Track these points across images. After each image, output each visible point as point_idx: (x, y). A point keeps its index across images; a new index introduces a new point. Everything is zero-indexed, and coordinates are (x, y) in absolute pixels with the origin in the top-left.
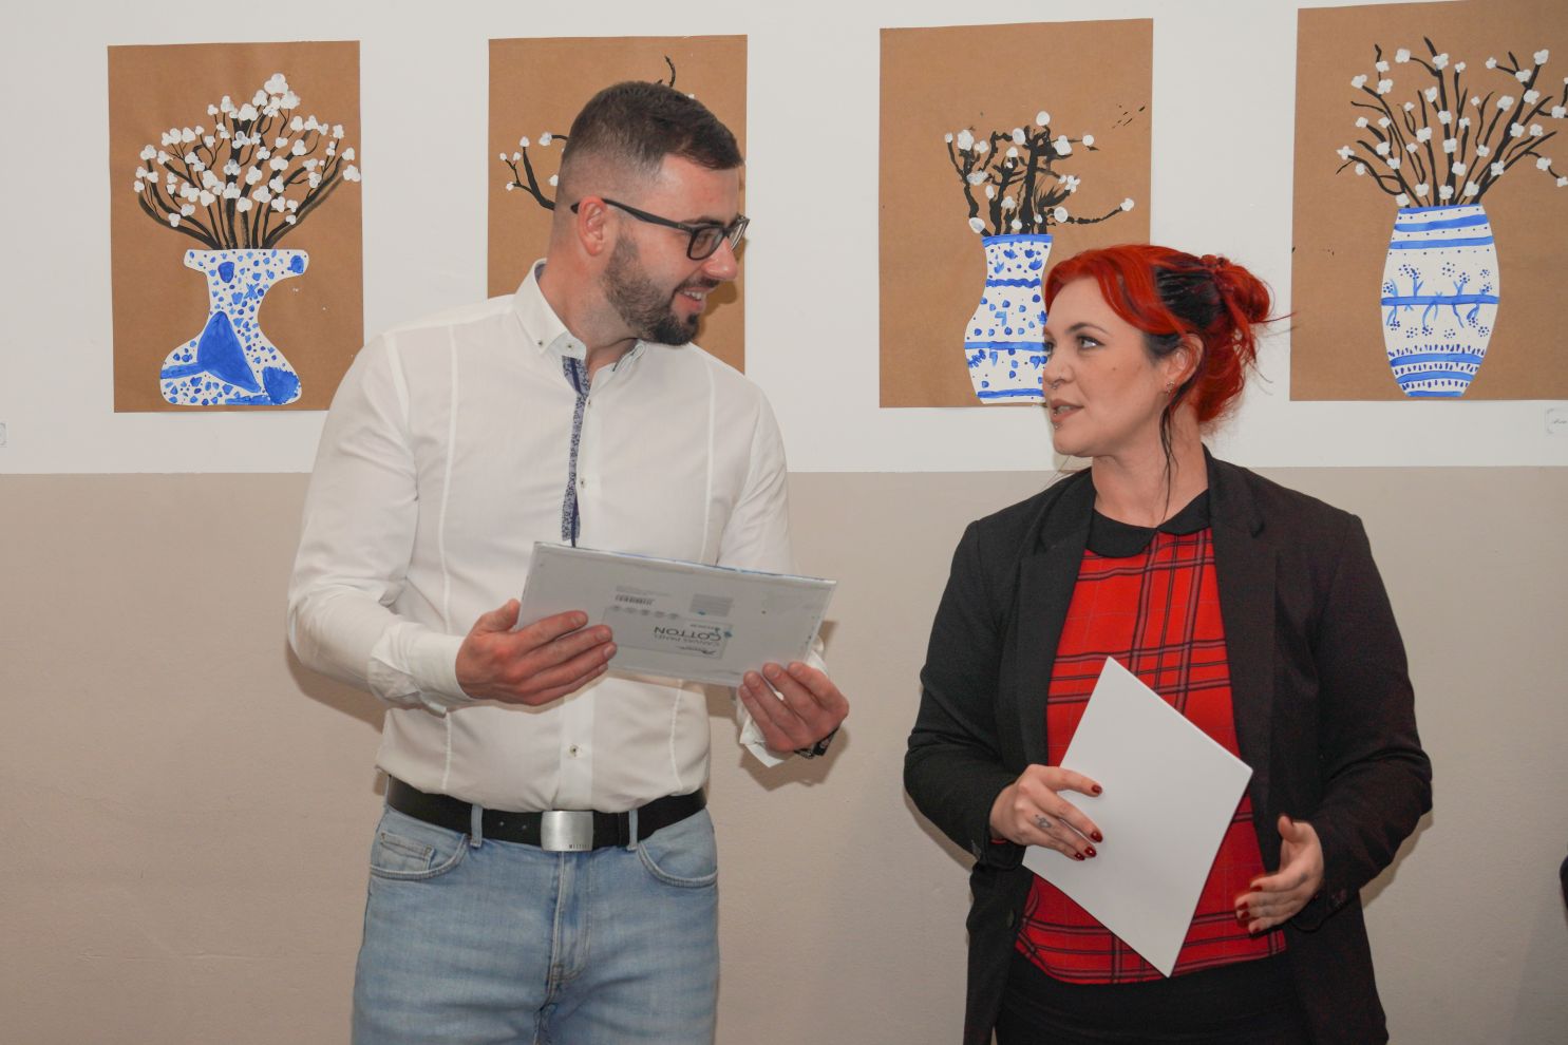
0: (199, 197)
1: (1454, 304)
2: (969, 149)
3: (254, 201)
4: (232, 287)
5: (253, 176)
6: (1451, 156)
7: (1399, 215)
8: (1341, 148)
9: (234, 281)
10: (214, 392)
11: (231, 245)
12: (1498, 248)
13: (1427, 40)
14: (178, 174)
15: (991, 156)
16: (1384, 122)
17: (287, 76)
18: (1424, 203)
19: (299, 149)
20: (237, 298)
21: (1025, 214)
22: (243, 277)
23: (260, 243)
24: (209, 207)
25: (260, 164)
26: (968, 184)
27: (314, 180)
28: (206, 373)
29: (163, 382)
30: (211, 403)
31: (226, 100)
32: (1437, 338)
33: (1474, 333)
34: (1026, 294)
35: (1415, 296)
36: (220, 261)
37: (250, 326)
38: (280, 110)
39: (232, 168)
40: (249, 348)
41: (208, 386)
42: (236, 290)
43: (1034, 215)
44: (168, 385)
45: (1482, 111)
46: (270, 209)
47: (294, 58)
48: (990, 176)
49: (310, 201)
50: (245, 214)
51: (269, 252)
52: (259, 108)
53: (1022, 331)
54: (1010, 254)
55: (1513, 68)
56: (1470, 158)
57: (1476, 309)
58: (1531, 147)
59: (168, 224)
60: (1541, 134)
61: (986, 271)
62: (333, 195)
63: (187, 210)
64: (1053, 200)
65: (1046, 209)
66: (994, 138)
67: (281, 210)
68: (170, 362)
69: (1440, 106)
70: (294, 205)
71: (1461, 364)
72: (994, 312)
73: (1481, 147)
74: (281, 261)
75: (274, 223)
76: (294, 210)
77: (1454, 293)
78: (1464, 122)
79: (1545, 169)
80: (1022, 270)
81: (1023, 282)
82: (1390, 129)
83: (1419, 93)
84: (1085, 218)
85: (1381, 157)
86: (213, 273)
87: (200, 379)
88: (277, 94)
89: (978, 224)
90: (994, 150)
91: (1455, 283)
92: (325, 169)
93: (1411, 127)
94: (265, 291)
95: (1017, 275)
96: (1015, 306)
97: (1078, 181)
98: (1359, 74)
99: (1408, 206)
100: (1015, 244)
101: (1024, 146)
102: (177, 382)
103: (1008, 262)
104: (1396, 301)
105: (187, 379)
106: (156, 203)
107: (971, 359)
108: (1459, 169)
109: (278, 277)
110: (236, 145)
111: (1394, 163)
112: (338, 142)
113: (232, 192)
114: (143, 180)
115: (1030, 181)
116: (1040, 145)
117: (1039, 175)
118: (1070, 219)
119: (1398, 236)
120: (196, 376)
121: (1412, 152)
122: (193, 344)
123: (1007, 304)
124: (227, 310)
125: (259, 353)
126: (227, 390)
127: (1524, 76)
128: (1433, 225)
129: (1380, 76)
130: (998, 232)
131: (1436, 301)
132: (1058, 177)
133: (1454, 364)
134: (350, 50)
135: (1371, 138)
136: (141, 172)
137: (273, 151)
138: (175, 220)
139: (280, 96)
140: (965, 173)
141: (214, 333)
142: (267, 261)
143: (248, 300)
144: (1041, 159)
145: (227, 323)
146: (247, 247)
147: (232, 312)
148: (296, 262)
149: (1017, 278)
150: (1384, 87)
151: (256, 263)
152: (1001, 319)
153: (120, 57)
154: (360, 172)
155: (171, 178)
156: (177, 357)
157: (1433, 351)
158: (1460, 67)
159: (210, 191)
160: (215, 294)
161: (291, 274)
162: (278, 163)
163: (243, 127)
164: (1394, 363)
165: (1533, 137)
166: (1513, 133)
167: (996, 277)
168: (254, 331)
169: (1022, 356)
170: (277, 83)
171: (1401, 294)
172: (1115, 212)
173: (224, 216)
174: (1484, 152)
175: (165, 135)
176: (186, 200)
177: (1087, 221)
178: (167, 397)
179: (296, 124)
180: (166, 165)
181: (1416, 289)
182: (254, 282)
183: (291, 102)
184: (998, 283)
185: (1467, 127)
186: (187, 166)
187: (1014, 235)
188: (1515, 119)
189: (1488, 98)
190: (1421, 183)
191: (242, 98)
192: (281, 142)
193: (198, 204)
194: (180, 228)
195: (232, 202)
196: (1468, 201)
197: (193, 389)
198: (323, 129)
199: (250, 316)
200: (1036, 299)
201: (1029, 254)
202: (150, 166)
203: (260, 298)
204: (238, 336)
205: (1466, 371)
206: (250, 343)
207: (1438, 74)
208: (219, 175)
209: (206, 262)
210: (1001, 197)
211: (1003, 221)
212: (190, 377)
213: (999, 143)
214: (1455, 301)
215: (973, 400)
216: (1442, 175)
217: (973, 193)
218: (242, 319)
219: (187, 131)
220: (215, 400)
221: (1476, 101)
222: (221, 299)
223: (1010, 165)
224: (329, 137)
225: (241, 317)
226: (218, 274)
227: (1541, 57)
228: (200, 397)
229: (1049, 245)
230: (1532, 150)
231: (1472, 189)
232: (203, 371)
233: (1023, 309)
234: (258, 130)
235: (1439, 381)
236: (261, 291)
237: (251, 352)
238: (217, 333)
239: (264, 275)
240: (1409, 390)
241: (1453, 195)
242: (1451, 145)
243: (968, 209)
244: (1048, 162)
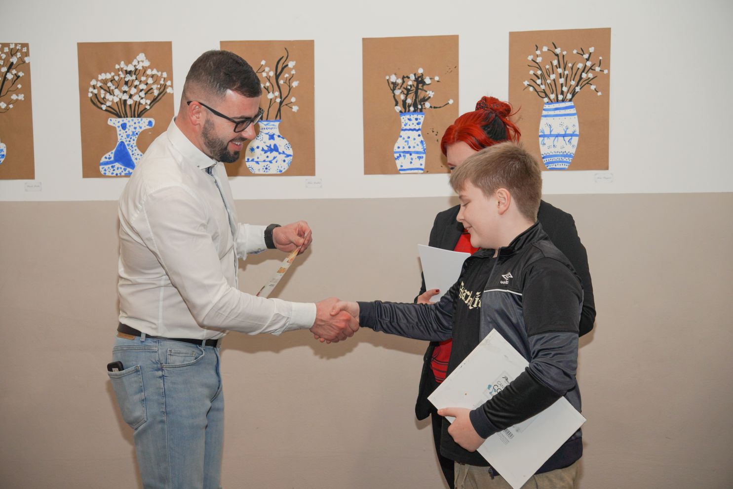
0: (113, 99)
1: (564, 137)
2: (394, 81)
3: (134, 101)
4: (126, 132)
5: (133, 91)
6: (562, 84)
7: (545, 105)
8: (524, 81)
9: (127, 130)
10: (120, 171)
11: (125, 116)
12: (579, 117)
13: (553, 43)
14: (105, 90)
15: (403, 84)
16: (539, 72)
17: (145, 54)
18: (553, 101)
19: (150, 81)
20: (128, 136)
21: (415, 105)
22: (130, 128)
23: (136, 116)
24: (117, 103)
25: (136, 87)
26: (394, 94)
27: (156, 93)
28: (117, 163)
29: (101, 167)
30: (119, 175)
31: (122, 63)
32: (558, 149)
33: (570, 147)
34: (416, 133)
35: (551, 134)
36: (121, 122)
37: (133, 146)
38: (143, 67)
39: (125, 88)
40: (133, 154)
41: (118, 168)
42: (128, 133)
43: (418, 105)
44: (103, 168)
45: (572, 69)
46: (140, 103)
47: (147, 47)
48: (402, 91)
49: (155, 101)
50: (130, 105)
51: (140, 119)
52: (135, 66)
53: (414, 147)
54: (410, 120)
55: (582, 53)
56: (568, 85)
57: (571, 139)
58: (589, 82)
59: (101, 109)
60: (592, 77)
61: (401, 126)
62: (163, 98)
63: (109, 104)
64: (424, 100)
65: (422, 103)
66: (403, 78)
67: (144, 103)
68: (103, 160)
69: (558, 66)
70: (149, 102)
71: (566, 158)
72: (404, 140)
73: (572, 81)
74: (144, 122)
75: (141, 108)
76: (149, 103)
77: (564, 133)
78: (566, 72)
79: (594, 89)
80: (414, 125)
81: (414, 130)
82: (541, 75)
83: (551, 62)
84: (436, 106)
85: (539, 85)
86: (119, 127)
87: (114, 166)
88: (141, 61)
89: (398, 108)
90: (404, 82)
91: (564, 130)
92: (160, 89)
93: (548, 74)
94: (139, 133)
95: (412, 127)
96: (412, 138)
97: (433, 93)
98: (530, 55)
99: (548, 102)
100: (412, 116)
101: (414, 81)
102: (106, 167)
103: (409, 122)
104: (544, 136)
105: (110, 166)
106: (97, 101)
107: (396, 157)
108: (565, 89)
109: (143, 128)
110: (127, 79)
111: (543, 87)
112: (164, 78)
113: (125, 97)
114: (92, 92)
115: (416, 93)
116: (420, 80)
117: (419, 91)
118: (431, 107)
119: (544, 113)
120: (113, 165)
121: (549, 83)
122: (112, 153)
123: (409, 138)
124: (124, 141)
125: (137, 156)
126: (125, 170)
127: (586, 56)
128: (556, 109)
129: (537, 56)
130: (405, 111)
131: (558, 136)
132: (426, 92)
133: (564, 158)
134: (169, 45)
135: (535, 78)
136: (91, 89)
137: (140, 81)
138: (104, 107)
139: (143, 61)
140: (393, 90)
141: (119, 149)
142: (139, 123)
143: (132, 137)
144: (420, 85)
145: (124, 145)
146: (132, 117)
147: (126, 141)
148: (150, 123)
149: (412, 128)
150: (539, 60)
151: (135, 123)
152: (406, 143)
153: (82, 47)
154: (173, 89)
155: (102, 92)
156: (106, 158)
157: (557, 154)
158: (565, 53)
159: (117, 96)
160: (120, 135)
161: (148, 127)
162: (143, 86)
163: (130, 73)
164: (543, 158)
165: (589, 78)
166: (583, 76)
167: (405, 128)
168: (135, 148)
169: (414, 156)
170: (141, 56)
171: (545, 133)
172: (447, 104)
173: (123, 106)
174: (573, 83)
175: (99, 76)
176: (108, 100)
177: (437, 108)
178: (103, 172)
179: (149, 72)
180: (101, 87)
181: (551, 132)
182: (134, 130)
183: (147, 64)
184: (406, 130)
185: (567, 74)
186: (108, 87)
187: (411, 113)
188: (583, 71)
189: (574, 64)
190: (552, 94)
191: (128, 62)
192: (143, 79)
193: (112, 101)
194: (106, 110)
195: (125, 101)
196: (568, 101)
197: (112, 169)
198: (159, 74)
199: (134, 143)
200: (419, 135)
201: (416, 119)
202: (94, 87)
203: (137, 136)
204: (129, 150)
205: (568, 160)
206: (133, 153)
207: (557, 55)
208: (120, 90)
209: (116, 123)
210: (406, 99)
211: (407, 108)
212: (111, 165)
213: (406, 79)
214: (564, 136)
215: (397, 172)
216: (559, 91)
217: (396, 96)
218: (130, 144)
219: (108, 74)
220: (120, 174)
221: (570, 65)
222: (122, 136)
223: (409, 87)
224: (161, 77)
225: (129, 143)
226: (121, 128)
227: (592, 50)
228: (115, 172)
229: (424, 116)
230: (590, 82)
231: (569, 96)
232: (115, 163)
233: (415, 139)
234: (135, 74)
235: (559, 164)
236: (137, 134)
237: (134, 156)
238: (121, 149)
239: (138, 128)
240: (549, 167)
241: (563, 98)
242: (562, 81)
243: (394, 103)
244: (423, 86)
